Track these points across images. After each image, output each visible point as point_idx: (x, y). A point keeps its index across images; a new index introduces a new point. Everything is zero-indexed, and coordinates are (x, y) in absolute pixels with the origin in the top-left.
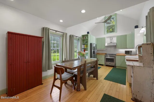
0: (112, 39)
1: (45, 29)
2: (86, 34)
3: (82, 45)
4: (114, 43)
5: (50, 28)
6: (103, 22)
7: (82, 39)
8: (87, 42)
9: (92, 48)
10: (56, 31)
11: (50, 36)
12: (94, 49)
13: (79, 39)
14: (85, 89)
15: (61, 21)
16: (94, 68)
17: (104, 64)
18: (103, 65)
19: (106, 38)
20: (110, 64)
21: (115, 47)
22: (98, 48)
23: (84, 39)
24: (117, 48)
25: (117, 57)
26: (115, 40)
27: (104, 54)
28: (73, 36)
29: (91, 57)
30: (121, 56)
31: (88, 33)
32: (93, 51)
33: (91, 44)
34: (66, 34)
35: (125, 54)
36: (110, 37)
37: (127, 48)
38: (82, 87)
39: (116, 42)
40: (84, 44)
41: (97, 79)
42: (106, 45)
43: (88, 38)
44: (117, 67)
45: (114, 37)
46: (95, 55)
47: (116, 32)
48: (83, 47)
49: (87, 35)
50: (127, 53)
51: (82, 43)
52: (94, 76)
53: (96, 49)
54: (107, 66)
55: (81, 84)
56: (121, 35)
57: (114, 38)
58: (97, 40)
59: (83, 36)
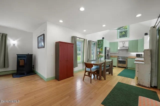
0: (125, 43)
1: (74, 37)
2: (102, 39)
3: (98, 49)
4: (126, 47)
5: (77, 37)
6: (116, 29)
7: (98, 43)
8: (102, 46)
9: (106, 51)
10: (80, 38)
11: (77, 42)
12: (108, 52)
13: (95, 43)
14: (105, 79)
15: (85, 31)
16: (110, 66)
17: (117, 66)
18: (115, 66)
19: (119, 42)
20: (122, 65)
21: (127, 50)
22: (112, 51)
23: (100, 43)
24: (129, 51)
25: (128, 59)
26: (127, 45)
27: (117, 57)
28: (91, 41)
29: (105, 59)
30: (132, 58)
31: (103, 38)
32: (107, 54)
33: (105, 48)
34: (87, 40)
35: (136, 57)
36: (123, 42)
37: (138, 52)
38: (103, 78)
39: (128, 46)
40: (99, 48)
41: (112, 75)
42: (119, 49)
43: (103, 43)
44: (128, 68)
45: (127, 41)
46: (109, 57)
47: (129, 37)
48: (98, 50)
49: (102, 41)
50: (138, 56)
51: (97, 47)
52: (109, 73)
53: (110, 52)
54: (119, 67)
55: (102, 77)
56: (133, 40)
57: (126, 43)
58: (111, 44)
59: (99, 41)
